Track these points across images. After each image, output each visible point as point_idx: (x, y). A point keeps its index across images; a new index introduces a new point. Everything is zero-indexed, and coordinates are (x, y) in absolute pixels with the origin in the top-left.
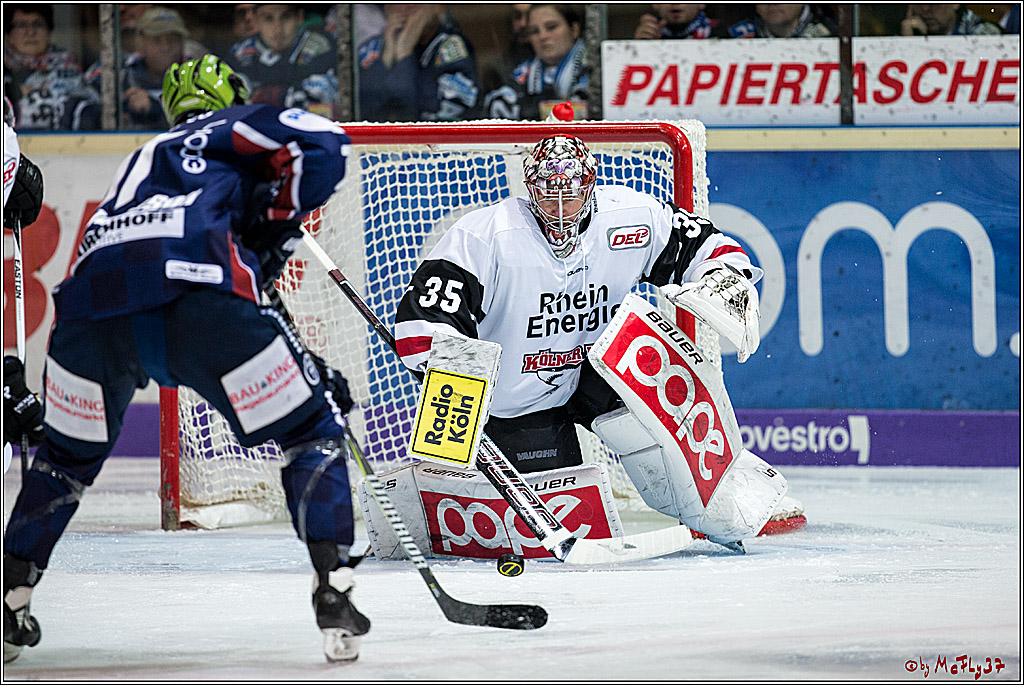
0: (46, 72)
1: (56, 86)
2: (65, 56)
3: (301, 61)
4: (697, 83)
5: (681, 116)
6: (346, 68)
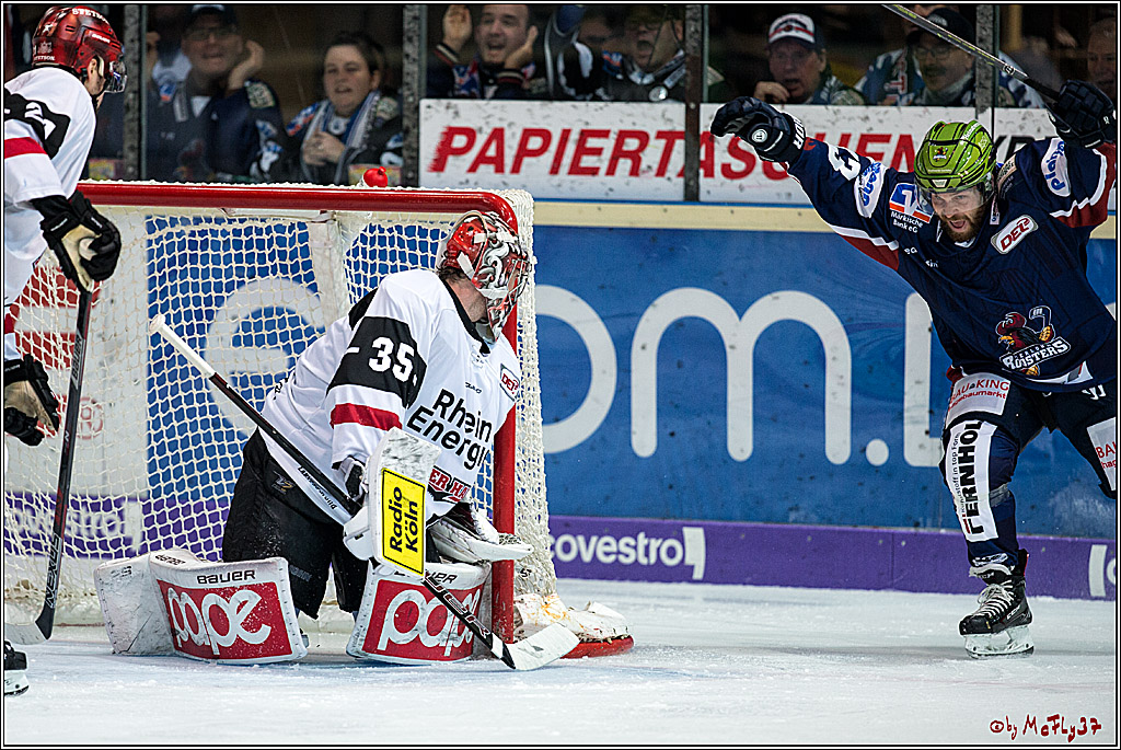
4: (525, 150)
5: (506, 185)
6: (132, 120)
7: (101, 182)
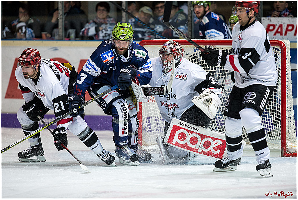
0: (106, 24)
1: (109, 28)
2: (112, 19)
3: (178, 22)
4: (288, 29)
5: (283, 38)
6: (190, 24)
7: (183, 39)
